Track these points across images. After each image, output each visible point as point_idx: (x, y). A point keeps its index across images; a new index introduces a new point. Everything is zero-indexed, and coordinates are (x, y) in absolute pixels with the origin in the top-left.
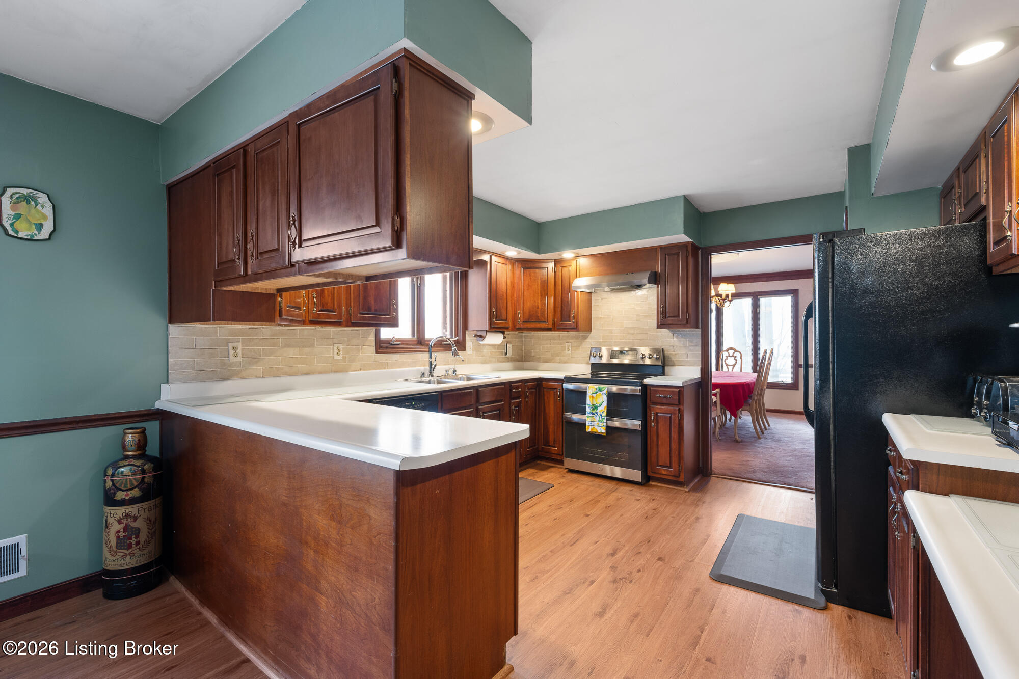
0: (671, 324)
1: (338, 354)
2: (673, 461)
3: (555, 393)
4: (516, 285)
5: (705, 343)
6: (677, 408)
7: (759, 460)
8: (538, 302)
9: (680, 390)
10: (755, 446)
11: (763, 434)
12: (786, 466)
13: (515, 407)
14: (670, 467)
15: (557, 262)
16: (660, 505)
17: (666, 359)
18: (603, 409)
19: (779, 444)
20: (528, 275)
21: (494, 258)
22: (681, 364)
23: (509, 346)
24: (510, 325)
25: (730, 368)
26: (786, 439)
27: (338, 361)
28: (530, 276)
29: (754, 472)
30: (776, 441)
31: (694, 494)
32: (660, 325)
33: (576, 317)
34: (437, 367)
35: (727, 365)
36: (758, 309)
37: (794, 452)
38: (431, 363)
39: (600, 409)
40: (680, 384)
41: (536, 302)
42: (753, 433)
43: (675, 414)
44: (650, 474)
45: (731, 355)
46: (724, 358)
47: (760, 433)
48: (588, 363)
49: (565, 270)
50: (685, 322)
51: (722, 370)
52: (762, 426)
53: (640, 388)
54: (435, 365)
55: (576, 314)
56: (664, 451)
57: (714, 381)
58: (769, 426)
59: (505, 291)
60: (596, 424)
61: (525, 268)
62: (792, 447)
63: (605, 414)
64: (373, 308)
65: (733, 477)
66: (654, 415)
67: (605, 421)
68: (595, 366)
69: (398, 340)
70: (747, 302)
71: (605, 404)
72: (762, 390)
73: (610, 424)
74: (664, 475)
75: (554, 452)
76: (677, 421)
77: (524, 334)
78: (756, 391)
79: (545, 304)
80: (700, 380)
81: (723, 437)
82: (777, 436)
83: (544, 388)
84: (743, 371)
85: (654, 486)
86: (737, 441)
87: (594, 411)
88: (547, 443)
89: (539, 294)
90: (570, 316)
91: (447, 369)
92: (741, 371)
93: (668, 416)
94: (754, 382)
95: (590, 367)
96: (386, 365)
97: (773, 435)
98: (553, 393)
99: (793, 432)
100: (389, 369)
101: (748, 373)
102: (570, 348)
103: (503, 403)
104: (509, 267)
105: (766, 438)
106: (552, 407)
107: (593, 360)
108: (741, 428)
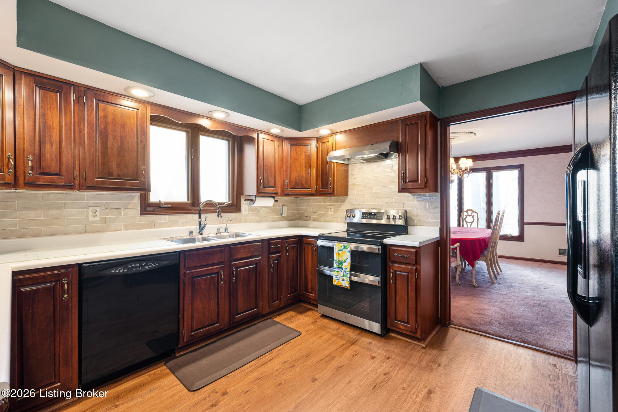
0: (411, 189)
1: (94, 216)
2: (410, 318)
3: (312, 248)
4: (284, 159)
5: (443, 206)
6: (414, 268)
7: (494, 308)
8: (303, 172)
9: (417, 252)
10: (490, 292)
11: (497, 279)
12: (521, 317)
13: (273, 261)
14: (408, 323)
15: (319, 139)
16: (394, 366)
17: (409, 219)
18: (347, 265)
19: (512, 290)
20: (295, 151)
21: (262, 136)
22: (422, 224)
23: (285, 208)
24: (279, 191)
25: (469, 224)
26: (517, 285)
27: (94, 222)
28: (296, 150)
29: (490, 323)
30: (508, 287)
31: (430, 351)
32: (402, 190)
33: (332, 184)
34: (207, 226)
35: (467, 222)
36: (491, 181)
37: (526, 300)
38: (200, 223)
39: (344, 264)
40: (416, 244)
41: (301, 172)
42: (487, 278)
43: (412, 273)
44: (389, 327)
45: (470, 214)
46: (464, 217)
47: (494, 278)
48: (345, 223)
49: (325, 145)
50: (423, 187)
51: (463, 226)
52: (495, 271)
53: (380, 247)
54: (205, 225)
55: (332, 181)
56: (402, 308)
57: (453, 236)
58: (501, 271)
59: (273, 163)
60: (341, 278)
61: (292, 145)
62: (523, 294)
63: (348, 270)
64: (115, 173)
65: (471, 329)
66: (393, 273)
67: (349, 276)
68: (350, 225)
69: (166, 204)
70: (482, 176)
71: (349, 261)
72: (496, 243)
73: (355, 279)
74: (402, 329)
75: (311, 298)
76: (414, 280)
77: (300, 199)
78: (490, 245)
79: (308, 174)
80: (439, 239)
81: (463, 281)
82: (508, 281)
83: (304, 243)
84: (479, 227)
85: (394, 337)
86: (474, 286)
87: (340, 267)
88: (306, 290)
89: (304, 166)
90: (328, 183)
91: (218, 228)
92: (478, 227)
93: (405, 275)
94: (489, 238)
95: (346, 225)
96: (154, 225)
97: (505, 280)
98: (311, 248)
99: (522, 278)
100: (156, 228)
101: (484, 229)
102: (332, 210)
103: (260, 258)
104: (277, 143)
105: (499, 283)
106: (310, 259)
107: (348, 221)
108: (478, 273)
